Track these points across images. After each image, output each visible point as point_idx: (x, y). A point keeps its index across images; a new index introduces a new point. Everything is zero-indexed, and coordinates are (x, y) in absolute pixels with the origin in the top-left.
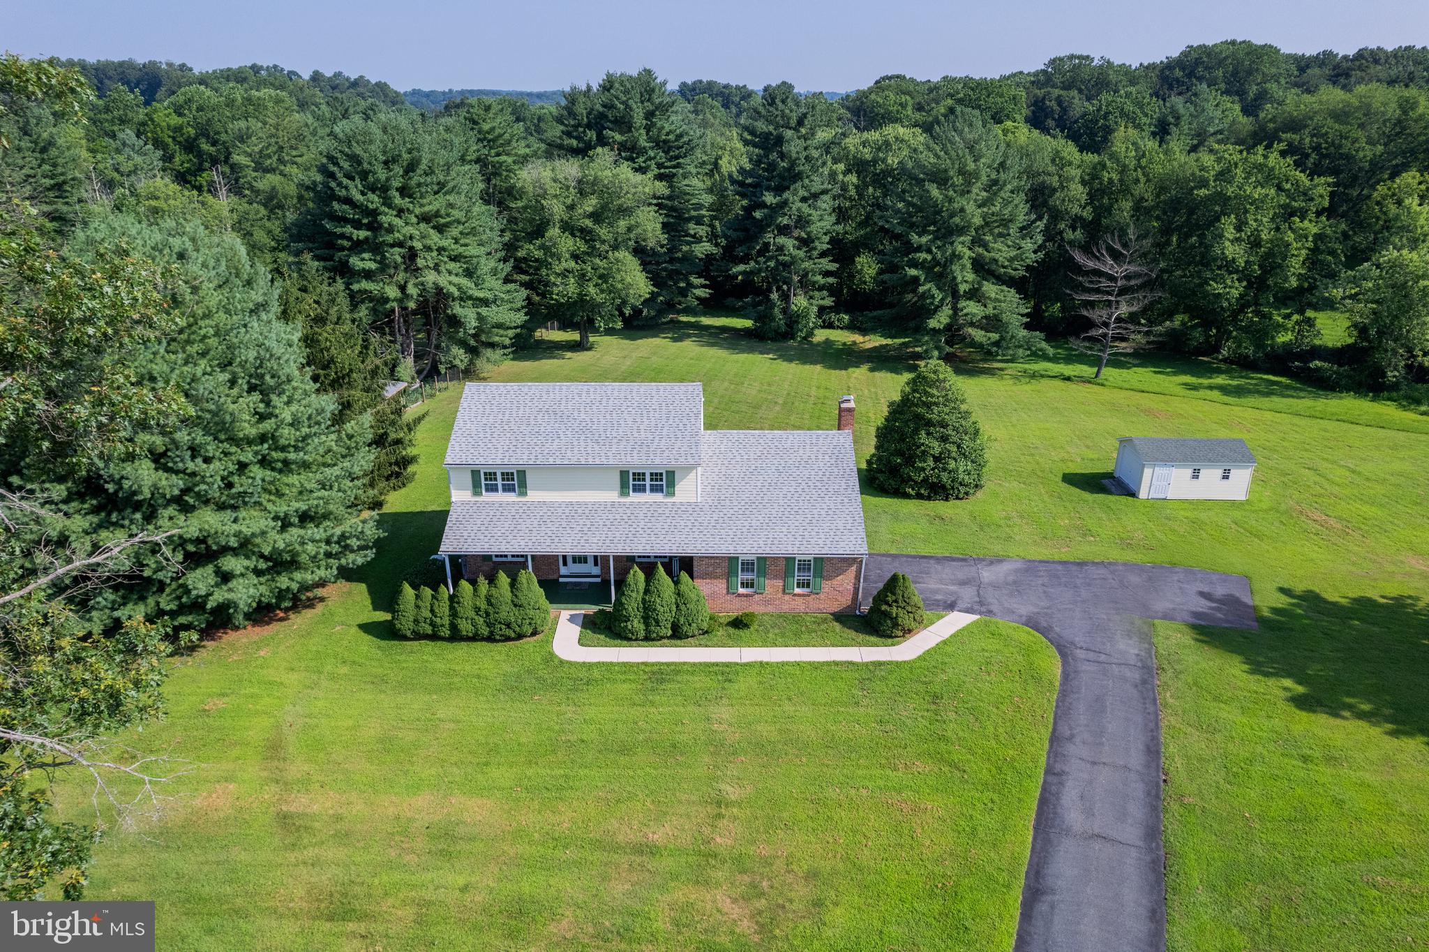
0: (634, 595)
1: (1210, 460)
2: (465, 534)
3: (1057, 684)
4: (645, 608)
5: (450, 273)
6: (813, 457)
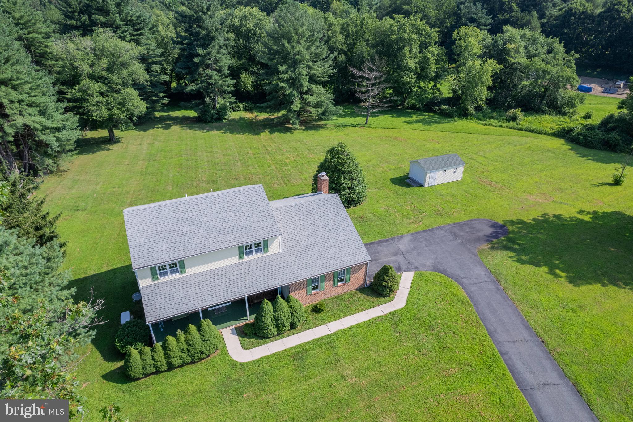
0: (269, 315)
1: (449, 166)
2: (158, 307)
3: (470, 302)
4: (276, 320)
6: (325, 212)
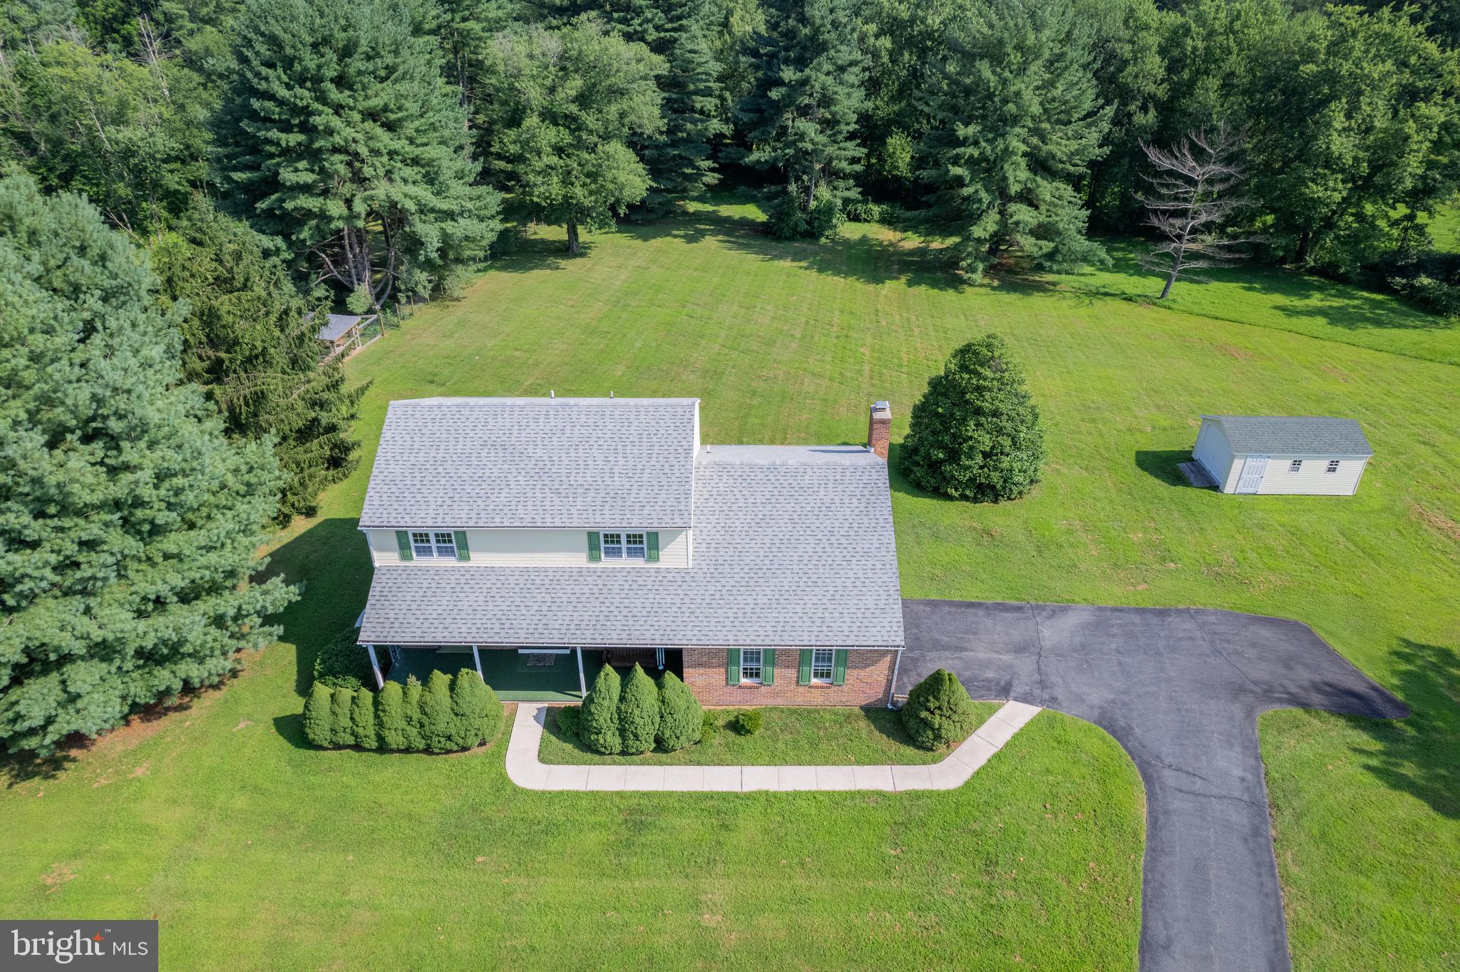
0: (606, 703)
1: (1315, 451)
2: (392, 615)
3: (1143, 837)
4: (620, 719)
5: (405, 181)
6: (837, 501)
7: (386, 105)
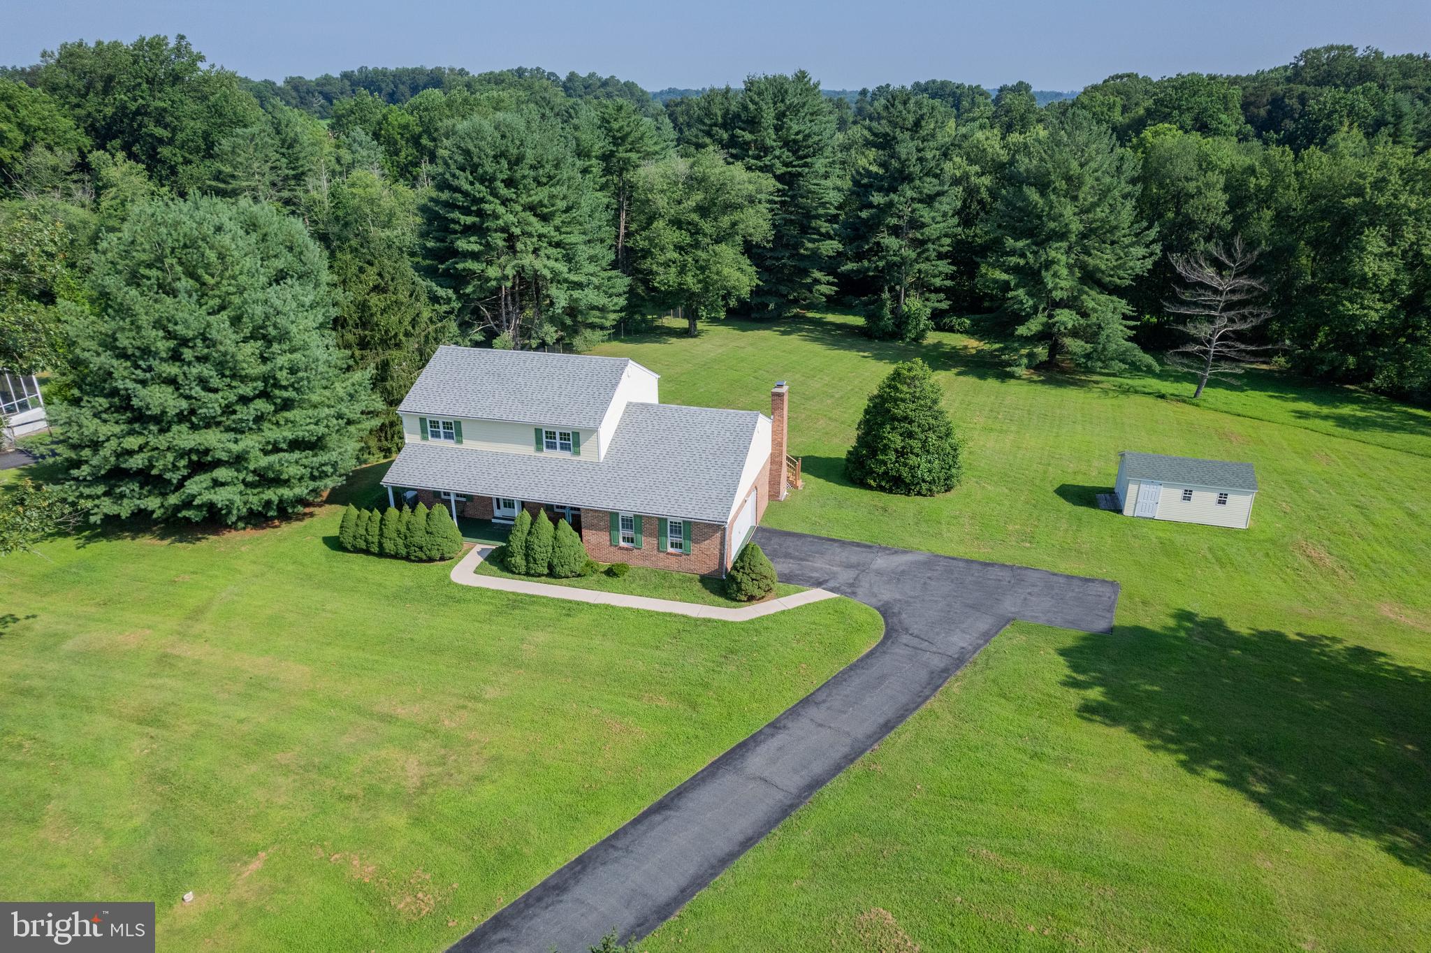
1: (1203, 482)
2: (407, 470)
3: (855, 659)
4: (527, 547)
5: (549, 258)
7: (541, 201)
